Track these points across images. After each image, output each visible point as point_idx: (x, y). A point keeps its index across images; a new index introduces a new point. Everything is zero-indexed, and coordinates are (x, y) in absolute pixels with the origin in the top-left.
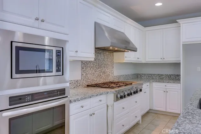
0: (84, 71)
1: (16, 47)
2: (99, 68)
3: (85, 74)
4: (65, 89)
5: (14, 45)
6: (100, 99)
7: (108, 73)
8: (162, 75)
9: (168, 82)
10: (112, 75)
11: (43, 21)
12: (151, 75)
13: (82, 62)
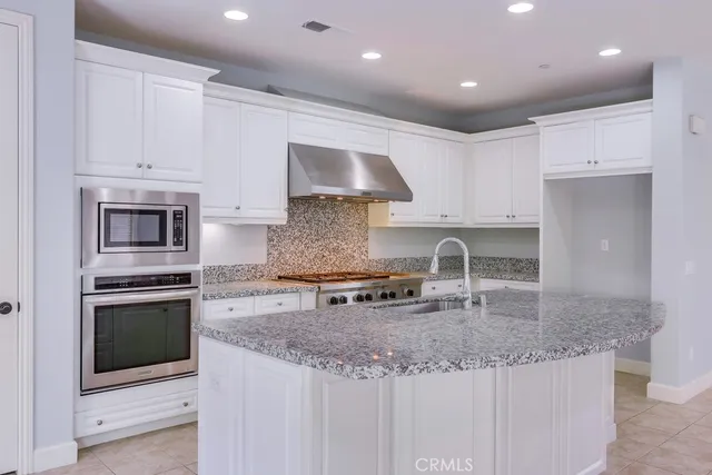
0: (274, 246)
1: (106, 210)
2: (318, 240)
3: (276, 253)
4: (190, 274)
5: (103, 206)
6: (279, 301)
7: (349, 251)
8: (519, 261)
9: (511, 279)
10: (363, 257)
11: (150, 167)
12: (494, 259)
13: (269, 227)
